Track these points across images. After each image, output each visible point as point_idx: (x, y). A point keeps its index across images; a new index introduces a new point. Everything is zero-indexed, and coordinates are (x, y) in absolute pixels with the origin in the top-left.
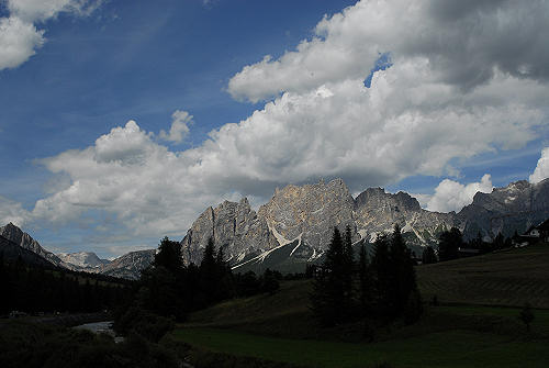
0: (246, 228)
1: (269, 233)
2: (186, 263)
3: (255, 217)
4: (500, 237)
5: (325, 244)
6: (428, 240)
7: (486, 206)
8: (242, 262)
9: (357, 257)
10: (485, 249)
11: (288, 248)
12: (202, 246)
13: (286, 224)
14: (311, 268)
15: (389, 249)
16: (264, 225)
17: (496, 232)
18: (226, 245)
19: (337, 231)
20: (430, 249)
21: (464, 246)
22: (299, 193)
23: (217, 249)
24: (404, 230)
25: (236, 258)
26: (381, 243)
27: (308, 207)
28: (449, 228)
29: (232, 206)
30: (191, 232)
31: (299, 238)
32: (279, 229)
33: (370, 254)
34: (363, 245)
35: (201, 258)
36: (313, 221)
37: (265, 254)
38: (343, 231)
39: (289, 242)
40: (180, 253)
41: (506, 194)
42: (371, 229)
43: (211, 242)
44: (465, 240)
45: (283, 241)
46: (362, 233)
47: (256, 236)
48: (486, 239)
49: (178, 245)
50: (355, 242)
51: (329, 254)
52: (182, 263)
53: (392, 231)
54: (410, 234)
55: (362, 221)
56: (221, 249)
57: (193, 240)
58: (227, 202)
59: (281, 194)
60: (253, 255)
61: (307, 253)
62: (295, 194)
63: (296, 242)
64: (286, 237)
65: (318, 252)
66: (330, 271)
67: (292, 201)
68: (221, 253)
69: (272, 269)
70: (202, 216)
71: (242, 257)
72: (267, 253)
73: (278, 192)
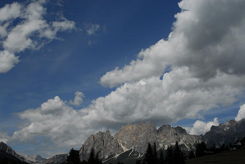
0: (109, 144)
1: (119, 146)
2: (81, 160)
3: (113, 139)
4: (223, 145)
5: (144, 151)
6: (191, 148)
7: (217, 132)
8: (107, 159)
9: (159, 156)
10: (216, 151)
11: (127, 153)
12: (89, 152)
13: (127, 142)
14: (138, 162)
15: (173, 152)
16: (117, 142)
17: (222, 143)
18: (100, 152)
19: (149, 145)
20: (192, 152)
21: (207, 150)
22: (132, 128)
23: (96, 154)
24: (180, 143)
25: (104, 157)
26: (170, 149)
27: (136, 134)
28: (200, 142)
29: (102, 134)
30: (83, 146)
31: (133, 148)
32: (124, 144)
33: (165, 154)
34: (162, 151)
35: (88, 158)
36: (139, 140)
37: (117, 156)
38: (152, 144)
39: (128, 150)
40: (79, 155)
41: (225, 126)
42: (165, 143)
43: (93, 151)
44: (208, 147)
45: (125, 149)
46: (161, 145)
47: (113, 147)
48: (217, 147)
49: (78, 152)
50: (158, 149)
51: (146, 155)
52: (79, 160)
53: (174, 144)
54: (183, 145)
55: (161, 140)
56: (97, 153)
57: (85, 149)
58: (100, 132)
59: (124, 128)
60: (112, 156)
61: (136, 155)
62: (130, 128)
63: (131, 150)
64: (127, 148)
65: (141, 154)
66: (146, 163)
67: (129, 131)
68: (97, 155)
69: (120, 162)
70: (89, 138)
71: (107, 157)
72: (118, 155)
73: (123, 127)
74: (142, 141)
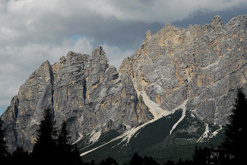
0: (102, 93)
1: (137, 101)
2: (11, 148)
3: (116, 76)
8: (97, 144)
11: (165, 122)
12: (35, 121)
13: (163, 86)
14: (202, 153)
16: (129, 88)
18: (72, 119)
22: (183, 38)
23: (58, 126)
25: (86, 138)
27: (195, 60)
29: (78, 60)
30: (16, 101)
31: (183, 106)
32: (152, 94)
35: (34, 140)
36: (204, 81)
37: (130, 133)
39: (166, 113)
43: (49, 115)
45: (158, 112)
47: (116, 105)
51: (230, 131)
56: (64, 125)
57: (21, 113)
58: (72, 54)
59: (155, 41)
60: (115, 133)
61: (195, 130)
63: (179, 113)
64: (163, 106)
65: (213, 128)
66: (231, 157)
67: (171, 51)
68: (64, 131)
69: (142, 154)
70: (35, 76)
71: (96, 137)
72: (134, 131)
73: (149, 38)
74: (213, 85)
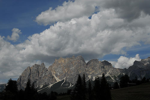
0: (44, 75)
1: (53, 77)
2: (19, 89)
3: (47, 71)
4: (144, 78)
5: (75, 81)
6: (116, 80)
7: (139, 66)
8: (42, 88)
9: (87, 86)
10: (138, 83)
12: (26, 82)
13: (59, 73)
14: (69, 91)
15: (100, 83)
16: (51, 74)
17: (143, 76)
18: (35, 82)
19: (79, 76)
20: (116, 83)
21: (130, 82)
22: (65, 61)
23: (32, 83)
24: (106, 75)
25: (39, 87)
26: (97, 80)
27: (68, 67)
28: (124, 74)
29: (37, 66)
30: (21, 77)
31: (65, 79)
32: (57, 75)
33: (93, 85)
34: (90, 82)
35: (25, 87)
36: (70, 72)
37: (51, 85)
38: (82, 76)
39: (60, 80)
40: (16, 85)
41: (145, 62)
42: (93, 75)
43: (29, 81)
44: (130, 79)
45: (58, 80)
46: (90, 77)
47: (47, 78)
48: (139, 79)
49: (15, 82)
50: (87, 80)
51: (76, 85)
52: (17, 89)
53: (101, 76)
54: (108, 77)
55: (89, 72)
56: (33, 83)
57: (22, 80)
58: (36, 65)
59: (58, 61)
60: (46, 86)
61: (68, 85)
62: (63, 61)
63: (63, 80)
64: (59, 79)
65: (72, 84)
66: (77, 92)
67: (62, 64)
68: (33, 85)
69: (54, 91)
70: (26, 70)
71: (42, 86)
72: (52, 85)
73: (56, 61)
74: (73, 73)
